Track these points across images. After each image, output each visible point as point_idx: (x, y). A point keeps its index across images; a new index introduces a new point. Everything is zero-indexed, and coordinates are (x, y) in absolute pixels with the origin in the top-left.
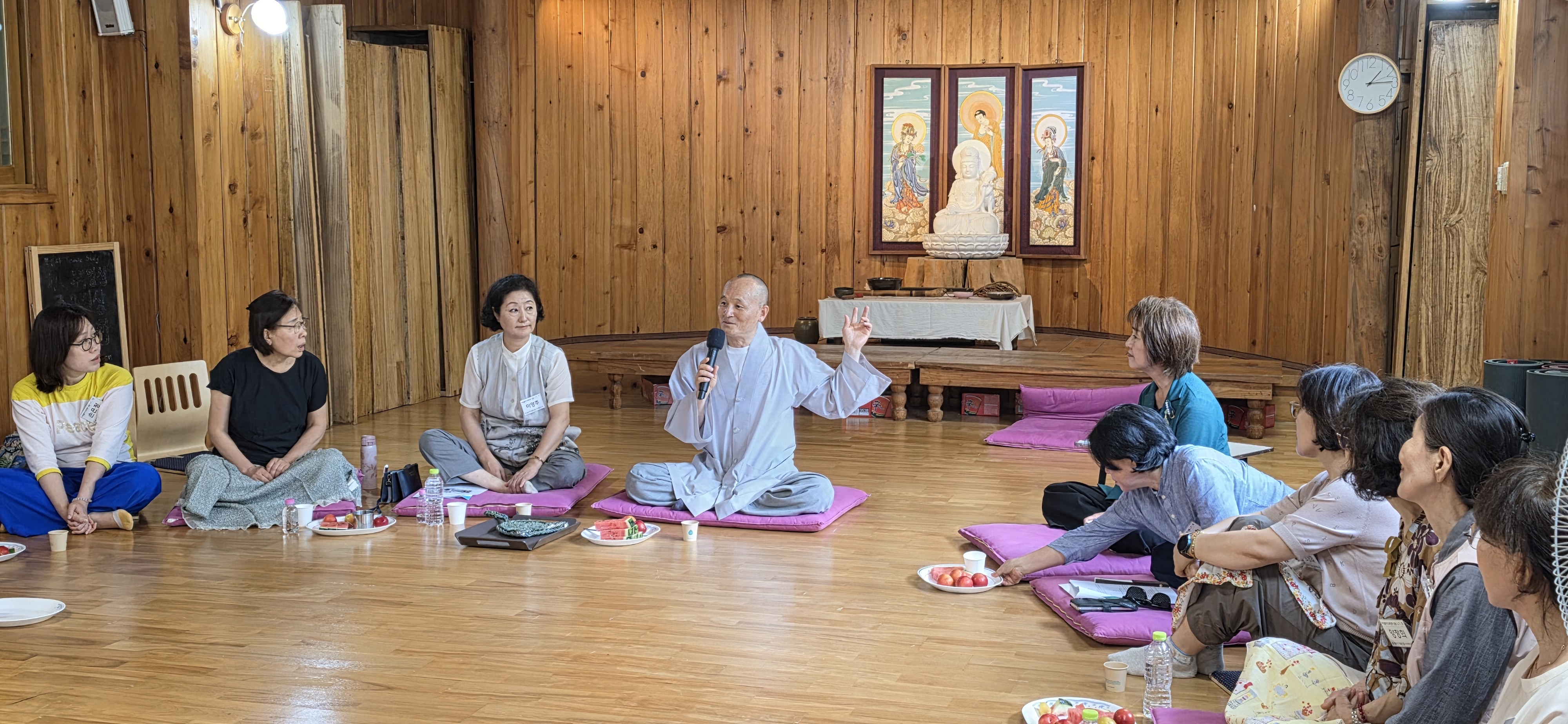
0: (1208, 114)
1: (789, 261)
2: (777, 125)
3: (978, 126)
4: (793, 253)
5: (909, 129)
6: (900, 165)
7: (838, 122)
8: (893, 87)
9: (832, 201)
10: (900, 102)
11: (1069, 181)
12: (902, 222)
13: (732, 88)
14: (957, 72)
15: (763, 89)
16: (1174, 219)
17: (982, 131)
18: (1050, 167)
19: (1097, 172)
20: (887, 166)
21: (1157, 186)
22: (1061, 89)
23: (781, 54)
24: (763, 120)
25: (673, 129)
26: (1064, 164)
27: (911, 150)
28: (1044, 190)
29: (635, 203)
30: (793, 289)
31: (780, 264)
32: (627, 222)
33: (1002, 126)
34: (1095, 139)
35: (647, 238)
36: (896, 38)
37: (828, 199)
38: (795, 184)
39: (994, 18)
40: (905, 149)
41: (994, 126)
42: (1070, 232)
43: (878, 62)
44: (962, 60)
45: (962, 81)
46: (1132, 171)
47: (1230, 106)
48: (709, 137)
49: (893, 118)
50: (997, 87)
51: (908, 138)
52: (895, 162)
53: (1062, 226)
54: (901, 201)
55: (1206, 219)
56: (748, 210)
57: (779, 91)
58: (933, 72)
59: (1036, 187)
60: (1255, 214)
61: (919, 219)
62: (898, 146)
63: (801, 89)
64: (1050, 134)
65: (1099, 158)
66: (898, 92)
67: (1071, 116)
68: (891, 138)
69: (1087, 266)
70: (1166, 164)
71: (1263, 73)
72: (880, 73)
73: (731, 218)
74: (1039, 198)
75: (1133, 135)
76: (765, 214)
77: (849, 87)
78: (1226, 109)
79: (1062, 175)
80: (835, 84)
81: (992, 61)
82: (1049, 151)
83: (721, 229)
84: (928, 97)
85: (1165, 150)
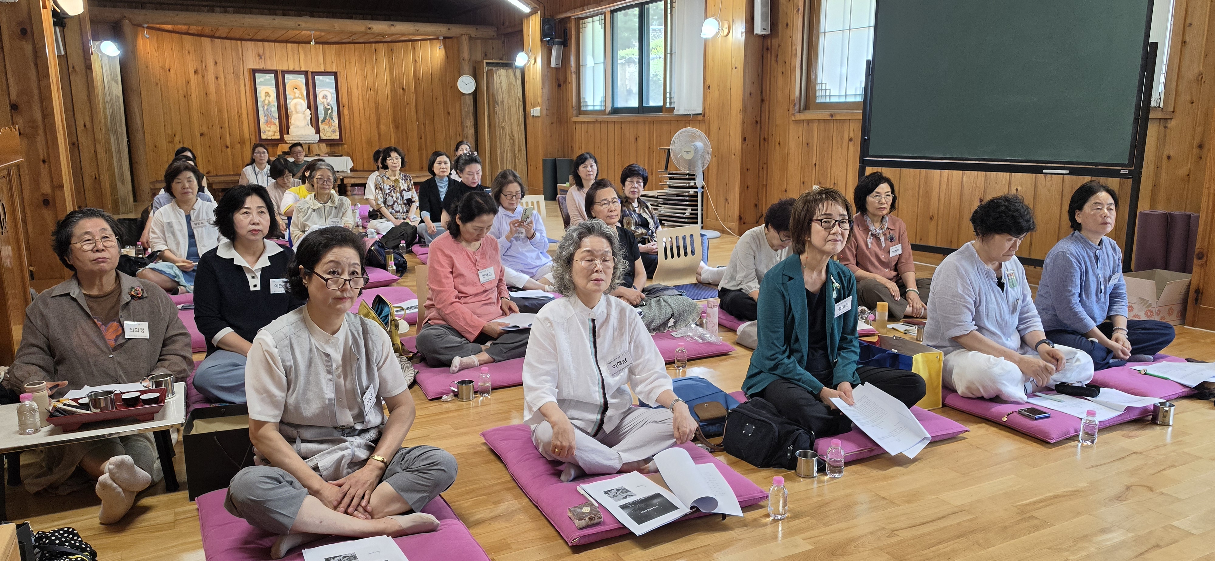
0: (394, 92)
1: (227, 147)
2: (218, 91)
3: (295, 93)
4: (228, 144)
5: (267, 94)
6: (266, 108)
7: (239, 91)
8: (260, 78)
9: (241, 122)
10: (264, 83)
11: (335, 114)
12: (269, 131)
13: (200, 76)
14: (284, 72)
15: (210, 76)
16: (382, 128)
17: (297, 95)
18: (326, 110)
19: (346, 111)
20: (260, 109)
21: (373, 116)
22: (328, 80)
23: (216, 63)
24: (212, 89)
25: (181, 93)
26: (332, 108)
27: (269, 102)
28: (325, 118)
29: (172, 124)
30: (230, 159)
31: (224, 148)
32: (170, 132)
33: (305, 94)
34: (344, 99)
35: (177, 139)
36: (258, 58)
37: (239, 122)
38: (226, 116)
39: (296, 52)
40: (267, 102)
41: (302, 94)
42: (337, 133)
43: (253, 67)
44: (285, 68)
45: (286, 76)
46: (362, 111)
47: (403, 89)
48: (194, 96)
49: (262, 90)
50: (301, 78)
51: (267, 98)
52: (264, 107)
53: (334, 131)
54: (267, 122)
55: (397, 127)
56: (210, 127)
57: (217, 78)
58: (276, 72)
59: (321, 117)
60: (418, 126)
61: (275, 130)
62: (264, 101)
63: (225, 78)
64: (325, 97)
65: (346, 106)
66: (262, 79)
67: (334, 90)
68: (260, 97)
69: (345, 146)
70: (377, 109)
71: (417, 79)
72: (254, 72)
73: (204, 130)
74: (323, 121)
75: (361, 98)
76: (217, 129)
77: (242, 77)
78: (401, 90)
79: (332, 112)
80: (237, 75)
81: (297, 69)
82: (325, 103)
83: (202, 135)
84: (274, 82)
85: (376, 103)
